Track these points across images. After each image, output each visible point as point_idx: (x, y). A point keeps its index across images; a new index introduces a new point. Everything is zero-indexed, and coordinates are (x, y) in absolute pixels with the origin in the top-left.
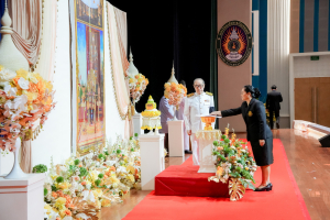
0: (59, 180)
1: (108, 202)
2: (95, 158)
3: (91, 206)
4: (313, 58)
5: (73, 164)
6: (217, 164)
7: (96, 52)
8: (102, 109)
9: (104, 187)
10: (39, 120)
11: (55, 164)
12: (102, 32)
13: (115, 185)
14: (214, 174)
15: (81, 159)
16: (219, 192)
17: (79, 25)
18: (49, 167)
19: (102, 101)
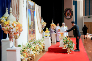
0: (24, 49)
2: (33, 43)
3: (32, 55)
4: (89, 17)
5: (28, 45)
6: (64, 45)
7: (33, 17)
8: (35, 31)
9: (35, 50)
10: (19, 34)
12: (35, 12)
13: (38, 50)
14: (63, 47)
15: (30, 43)
17: (29, 10)
18: (22, 45)
19: (35, 29)
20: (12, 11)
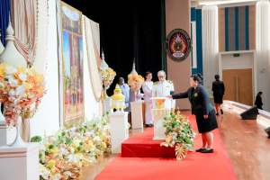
0: (51, 147)
1: (87, 163)
2: (77, 131)
3: (75, 166)
5: (61, 135)
6: (167, 133)
7: (77, 53)
8: (82, 95)
9: (84, 152)
10: (35, 103)
11: (47, 135)
12: (81, 38)
13: (92, 150)
14: (164, 141)
15: (66, 131)
16: (168, 153)
17: (64, 33)
18: (43, 137)
19: (82, 88)
20: (14, 35)
